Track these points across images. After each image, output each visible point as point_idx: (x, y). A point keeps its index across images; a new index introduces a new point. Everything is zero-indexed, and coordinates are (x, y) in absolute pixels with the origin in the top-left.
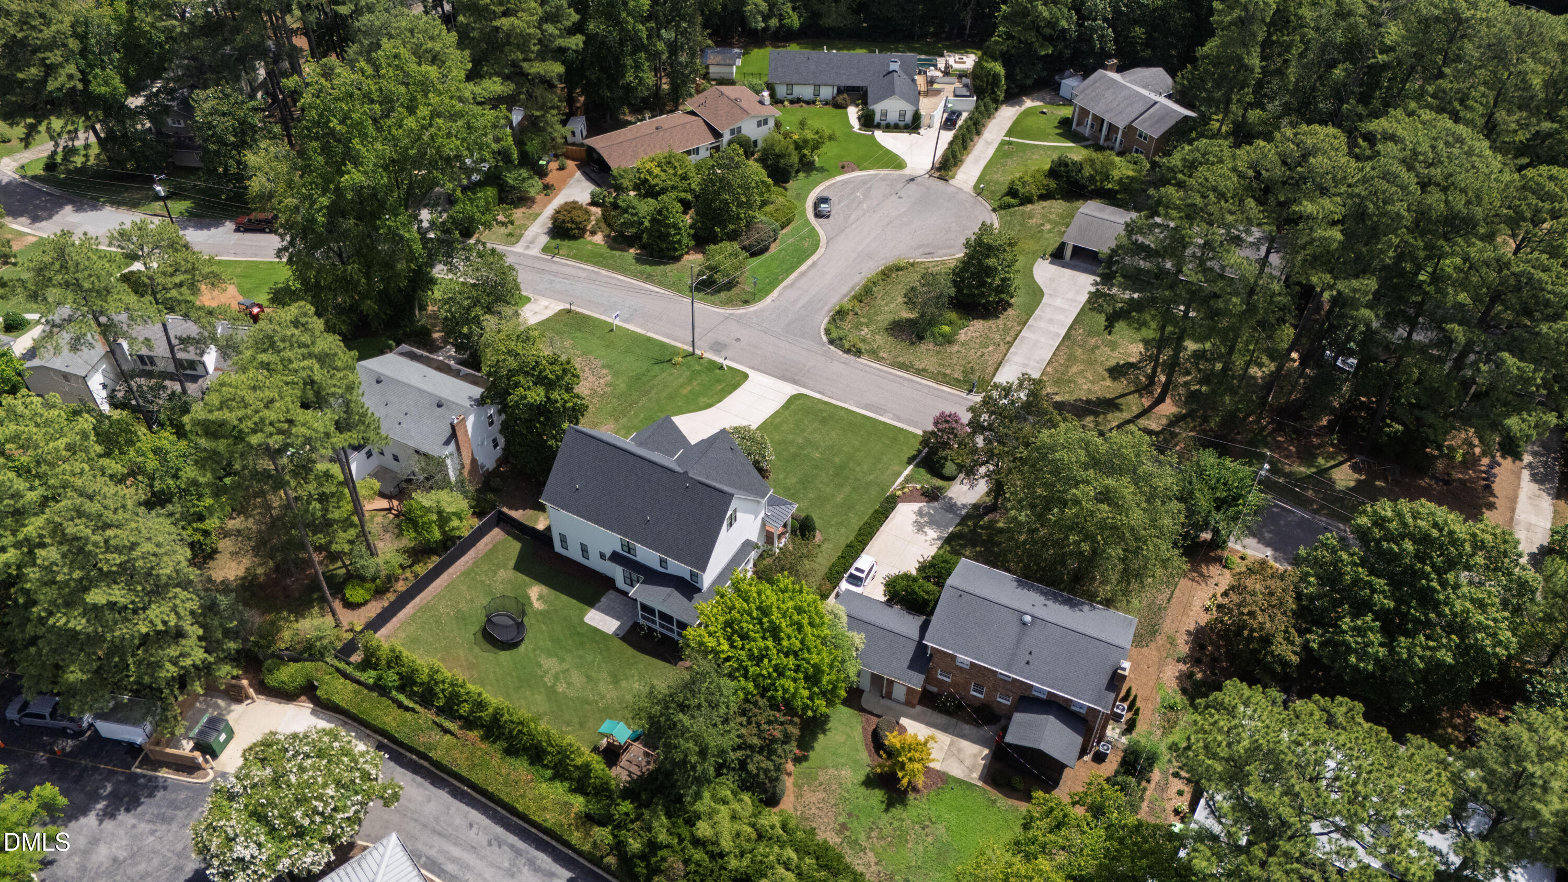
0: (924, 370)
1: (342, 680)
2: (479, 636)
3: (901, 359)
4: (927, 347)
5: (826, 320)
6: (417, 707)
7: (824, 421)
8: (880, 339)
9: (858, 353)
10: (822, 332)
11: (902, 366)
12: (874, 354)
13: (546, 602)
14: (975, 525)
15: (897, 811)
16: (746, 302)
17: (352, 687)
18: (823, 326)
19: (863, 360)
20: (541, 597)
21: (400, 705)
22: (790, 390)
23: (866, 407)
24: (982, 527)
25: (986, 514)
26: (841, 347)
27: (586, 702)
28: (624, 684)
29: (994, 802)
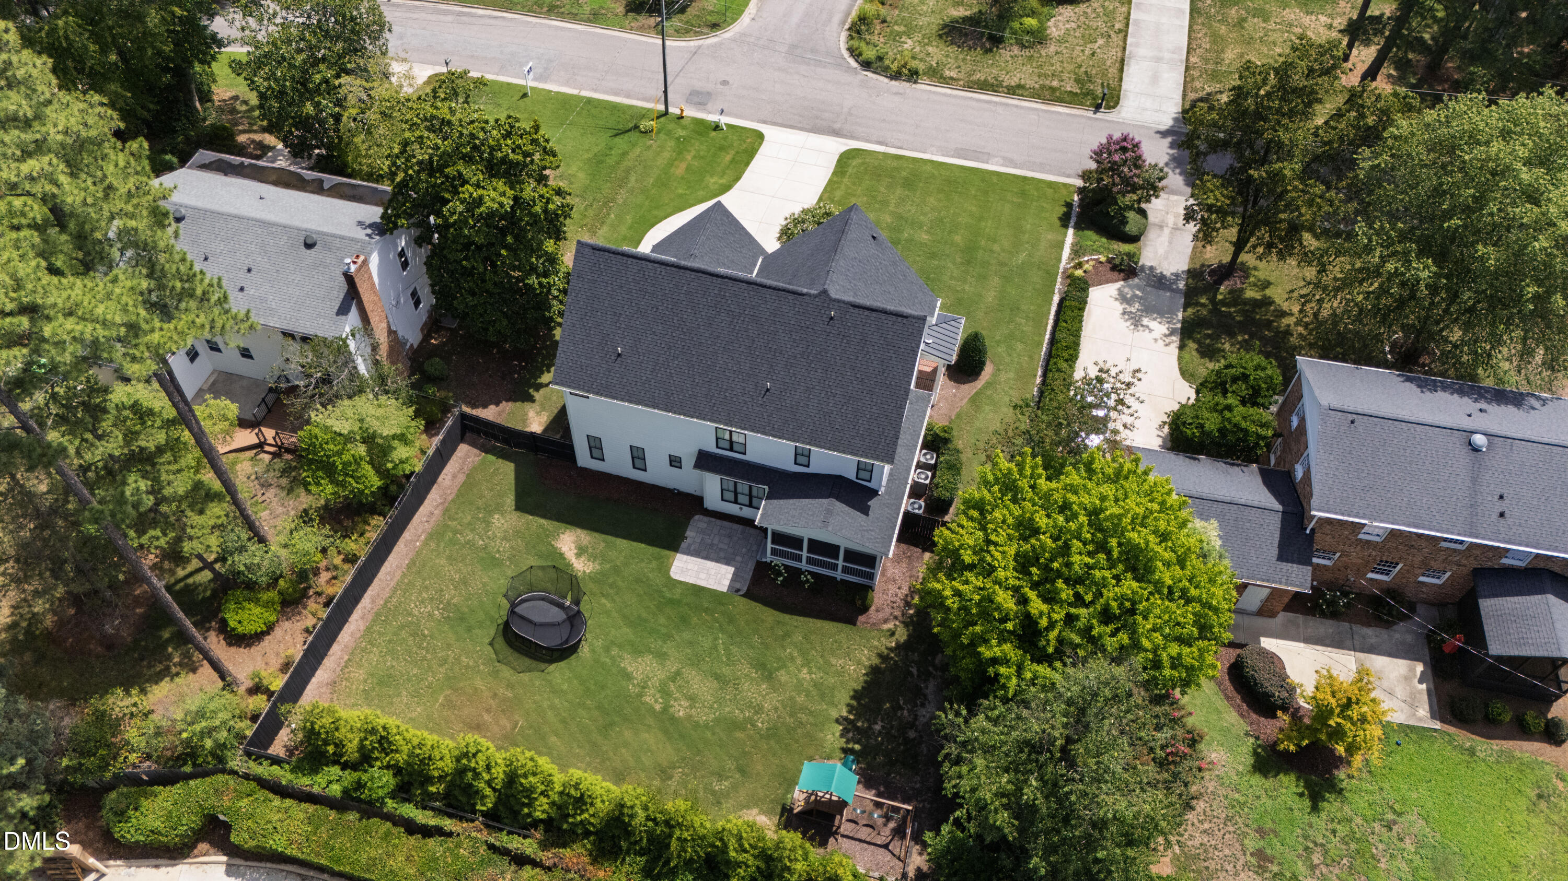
0: (1019, 86)
1: (277, 801)
2: (500, 643)
3: (978, 76)
4: (1008, 54)
5: (844, 35)
6: (448, 824)
7: (909, 184)
8: (937, 52)
9: (913, 76)
10: (846, 54)
11: (984, 86)
12: (936, 75)
13: (593, 558)
14: (1213, 300)
15: (1331, 805)
16: (715, 26)
17: (300, 811)
18: (843, 46)
19: (923, 88)
20: (581, 551)
21: (412, 828)
22: (836, 147)
23: (959, 154)
24: (1223, 303)
25: (1219, 282)
26: (884, 71)
27: (735, 725)
28: (782, 676)
29: (1472, 752)
